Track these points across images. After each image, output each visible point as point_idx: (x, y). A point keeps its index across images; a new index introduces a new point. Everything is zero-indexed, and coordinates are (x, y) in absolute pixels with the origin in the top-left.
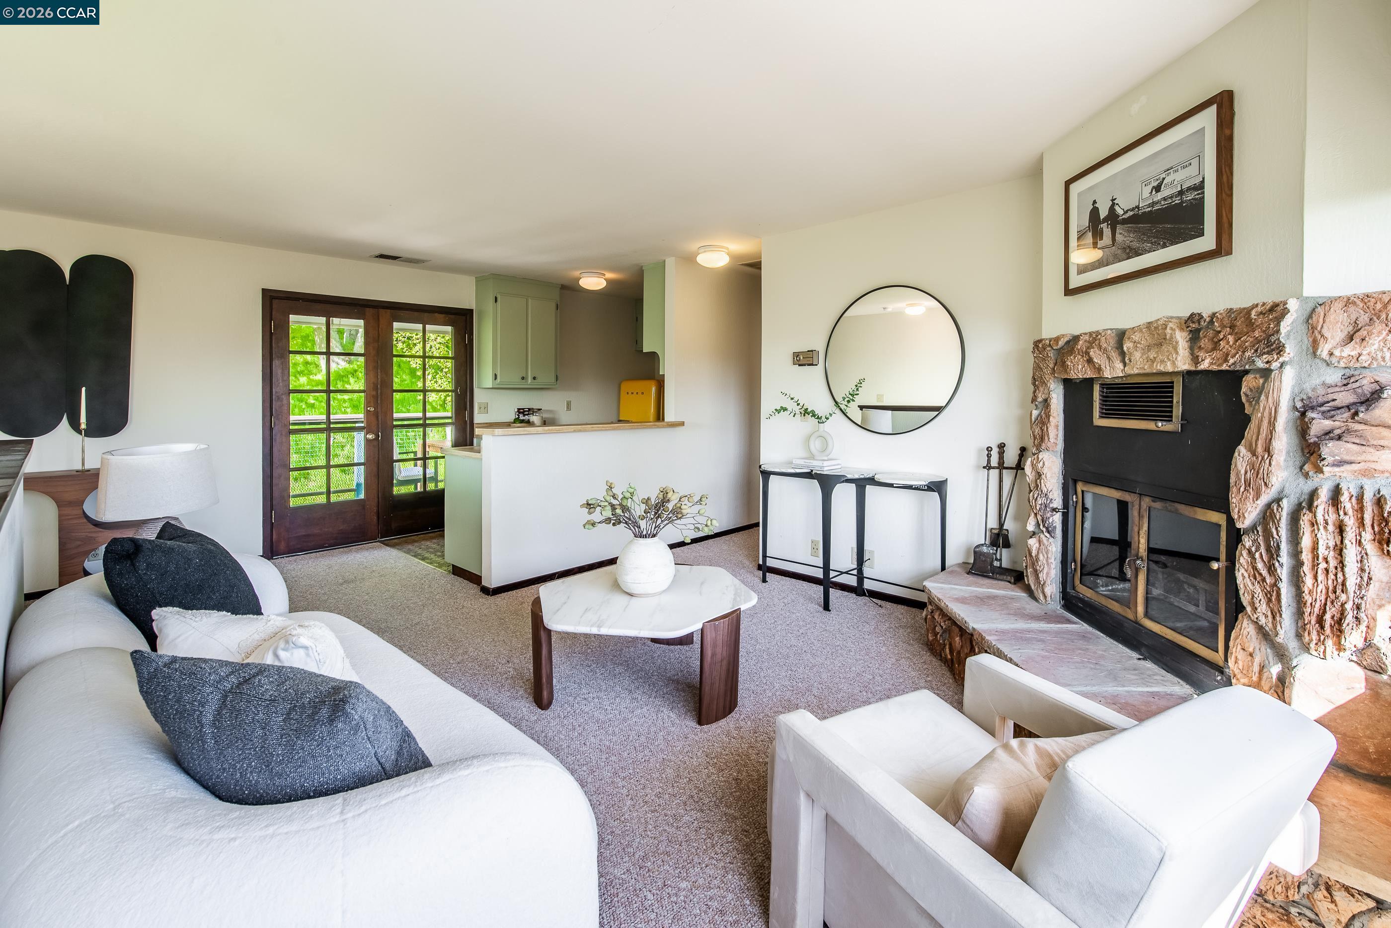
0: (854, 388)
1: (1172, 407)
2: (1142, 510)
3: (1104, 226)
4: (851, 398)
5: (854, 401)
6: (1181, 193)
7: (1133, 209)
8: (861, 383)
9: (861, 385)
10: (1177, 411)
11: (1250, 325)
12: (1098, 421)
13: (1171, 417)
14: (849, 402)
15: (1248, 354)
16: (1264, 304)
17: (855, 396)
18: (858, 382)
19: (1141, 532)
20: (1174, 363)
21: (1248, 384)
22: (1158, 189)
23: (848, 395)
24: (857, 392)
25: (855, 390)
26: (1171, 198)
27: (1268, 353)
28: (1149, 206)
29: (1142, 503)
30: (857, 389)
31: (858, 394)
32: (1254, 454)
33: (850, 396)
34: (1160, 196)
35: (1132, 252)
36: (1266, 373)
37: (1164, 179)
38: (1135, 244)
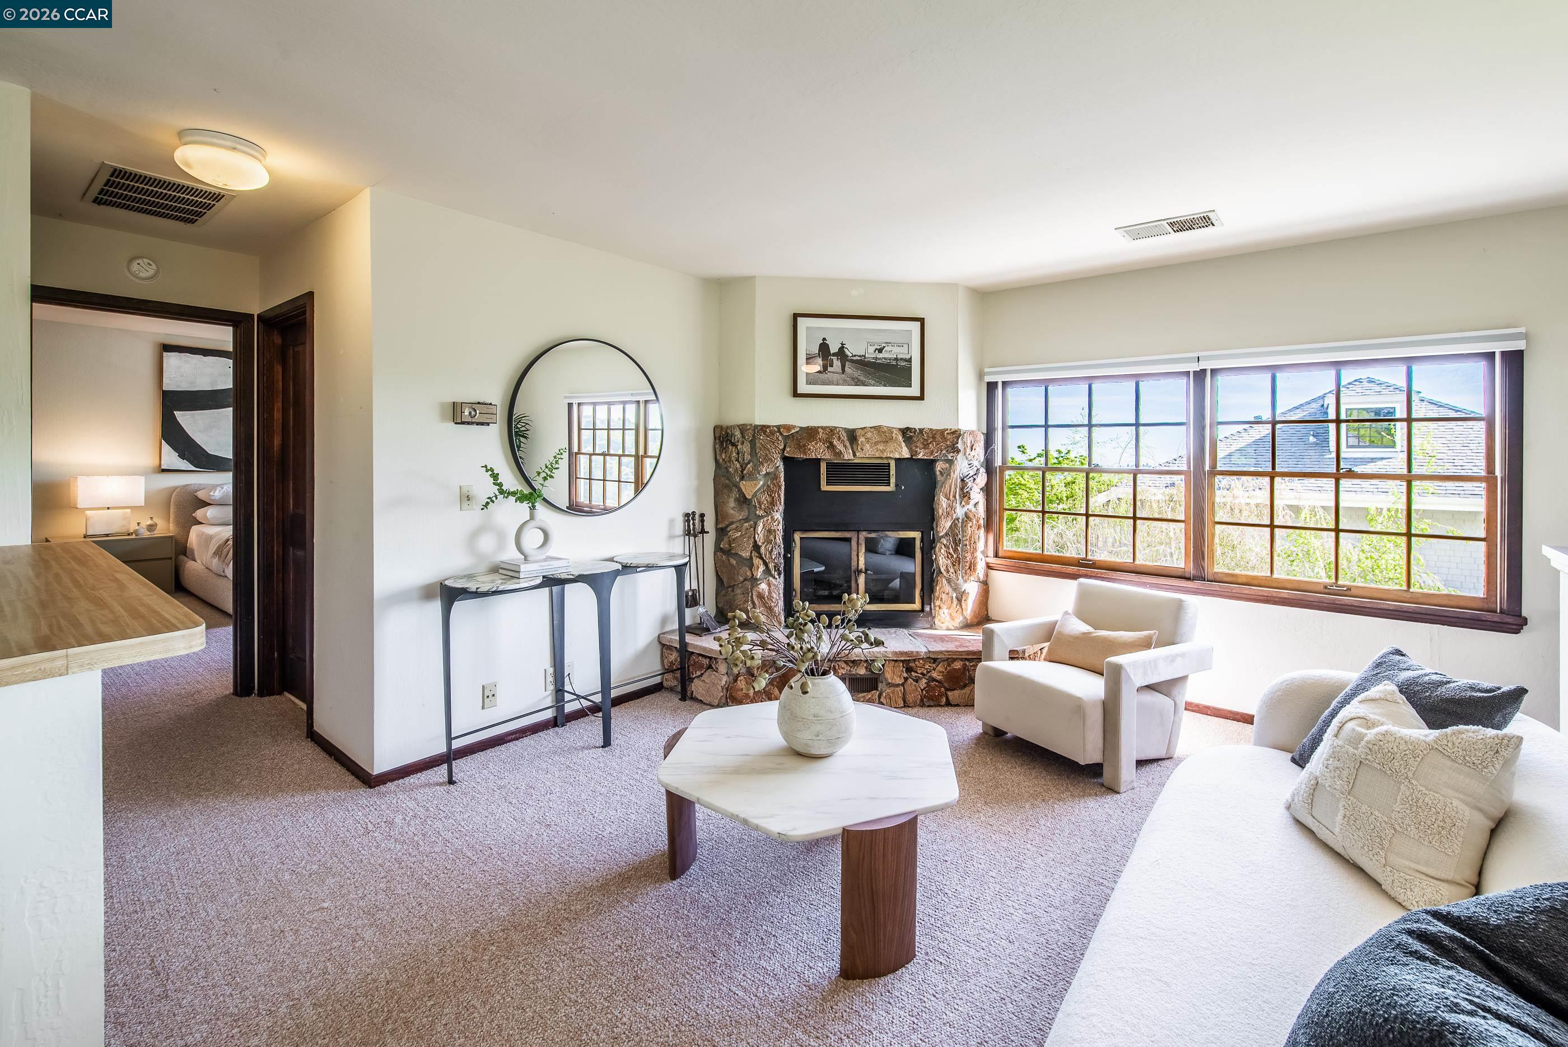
0: (552, 459)
1: (889, 477)
2: (860, 540)
3: (835, 358)
4: (549, 473)
5: (552, 477)
6: (896, 359)
7: (860, 356)
8: (562, 454)
9: (562, 457)
10: (893, 480)
11: (945, 439)
12: (825, 487)
13: (889, 483)
14: (545, 479)
15: (944, 452)
16: (951, 429)
17: (554, 471)
18: (558, 452)
19: (860, 554)
20: (900, 453)
21: (939, 466)
22: (880, 351)
23: (544, 468)
24: (557, 466)
25: (554, 462)
26: (890, 360)
27: (953, 452)
28: (873, 358)
29: (860, 536)
30: (557, 463)
31: (558, 468)
32: (948, 499)
33: (547, 470)
34: (880, 356)
35: (858, 383)
36: (951, 462)
37: (884, 347)
38: (862, 378)
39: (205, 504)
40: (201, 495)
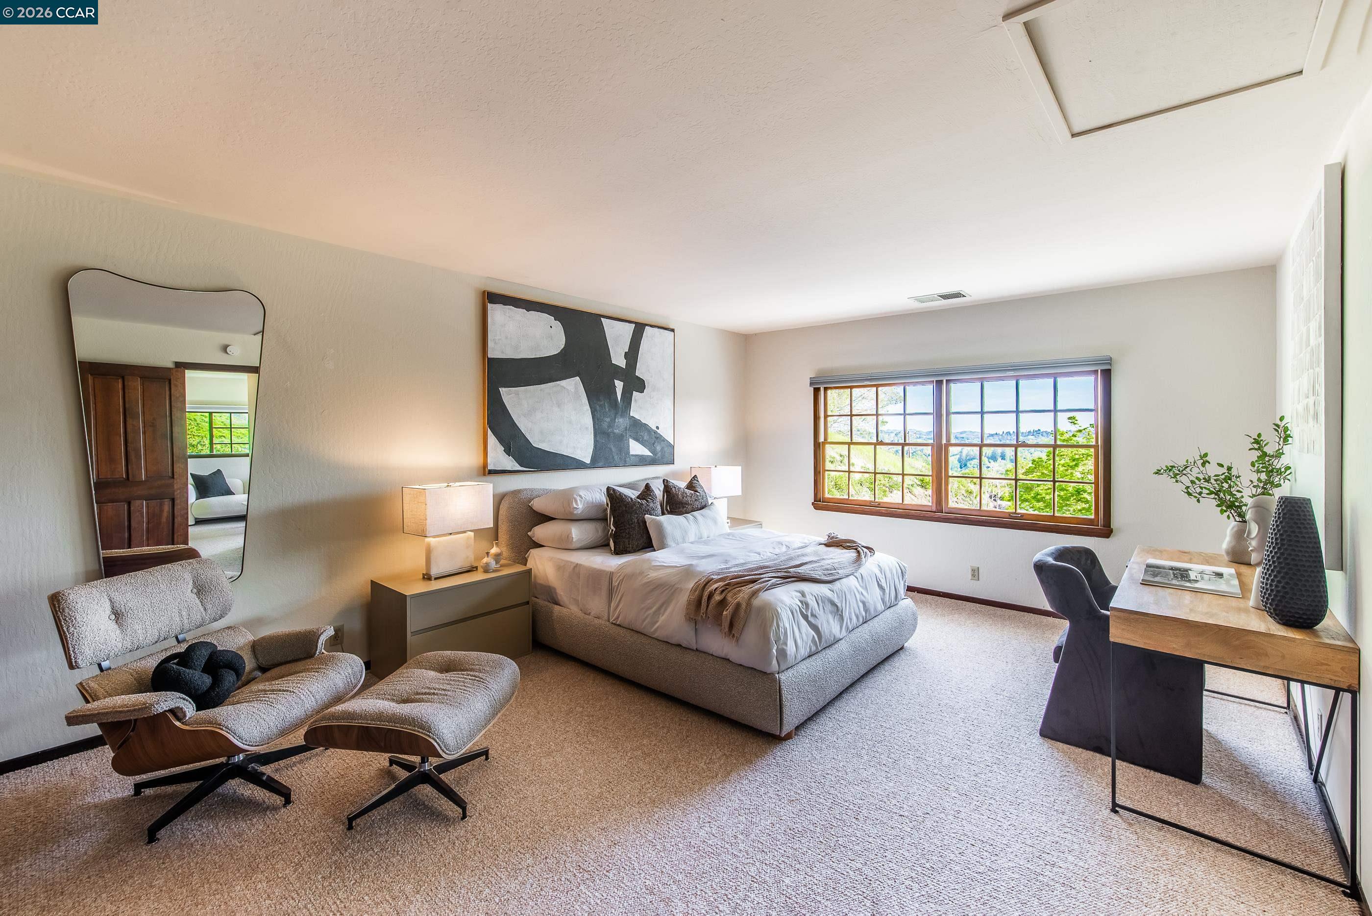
39: (544, 518)
40: (538, 505)
